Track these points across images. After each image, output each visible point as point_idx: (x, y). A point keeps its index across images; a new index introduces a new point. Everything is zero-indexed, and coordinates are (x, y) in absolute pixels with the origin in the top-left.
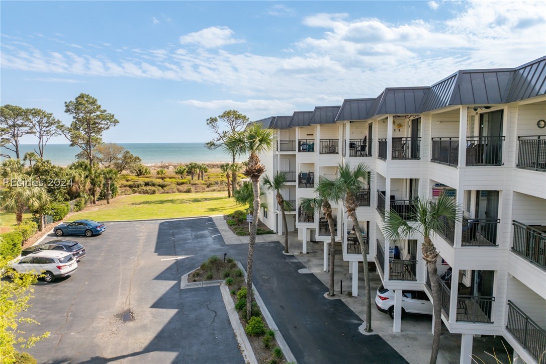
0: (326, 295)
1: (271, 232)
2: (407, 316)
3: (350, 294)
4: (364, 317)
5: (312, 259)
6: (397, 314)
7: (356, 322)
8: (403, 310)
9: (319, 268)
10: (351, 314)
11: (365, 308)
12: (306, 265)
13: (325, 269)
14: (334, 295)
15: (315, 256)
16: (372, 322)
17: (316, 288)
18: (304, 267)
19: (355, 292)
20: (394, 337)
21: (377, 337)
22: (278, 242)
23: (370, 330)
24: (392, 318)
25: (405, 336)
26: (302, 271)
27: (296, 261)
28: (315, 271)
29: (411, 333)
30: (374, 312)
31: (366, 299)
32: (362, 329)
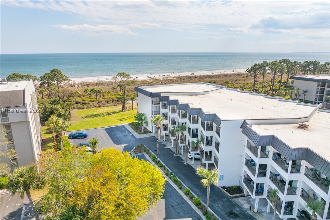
0: (174, 155)
1: (150, 132)
2: (196, 159)
3: (181, 154)
4: (185, 160)
5: (168, 143)
6: (193, 159)
7: (184, 161)
8: (195, 158)
9: (170, 146)
10: (182, 160)
11: (186, 158)
12: (166, 145)
13: (173, 147)
14: (177, 155)
15: (168, 142)
16: (188, 161)
17: (171, 153)
18: (166, 146)
19: (182, 153)
20: (193, 164)
21: (189, 165)
22: (154, 136)
23: (187, 163)
24: (192, 160)
25: (196, 164)
26: (166, 147)
27: (163, 144)
28: (170, 147)
29: (197, 163)
30: (188, 159)
31: (186, 155)
32: (185, 163)
